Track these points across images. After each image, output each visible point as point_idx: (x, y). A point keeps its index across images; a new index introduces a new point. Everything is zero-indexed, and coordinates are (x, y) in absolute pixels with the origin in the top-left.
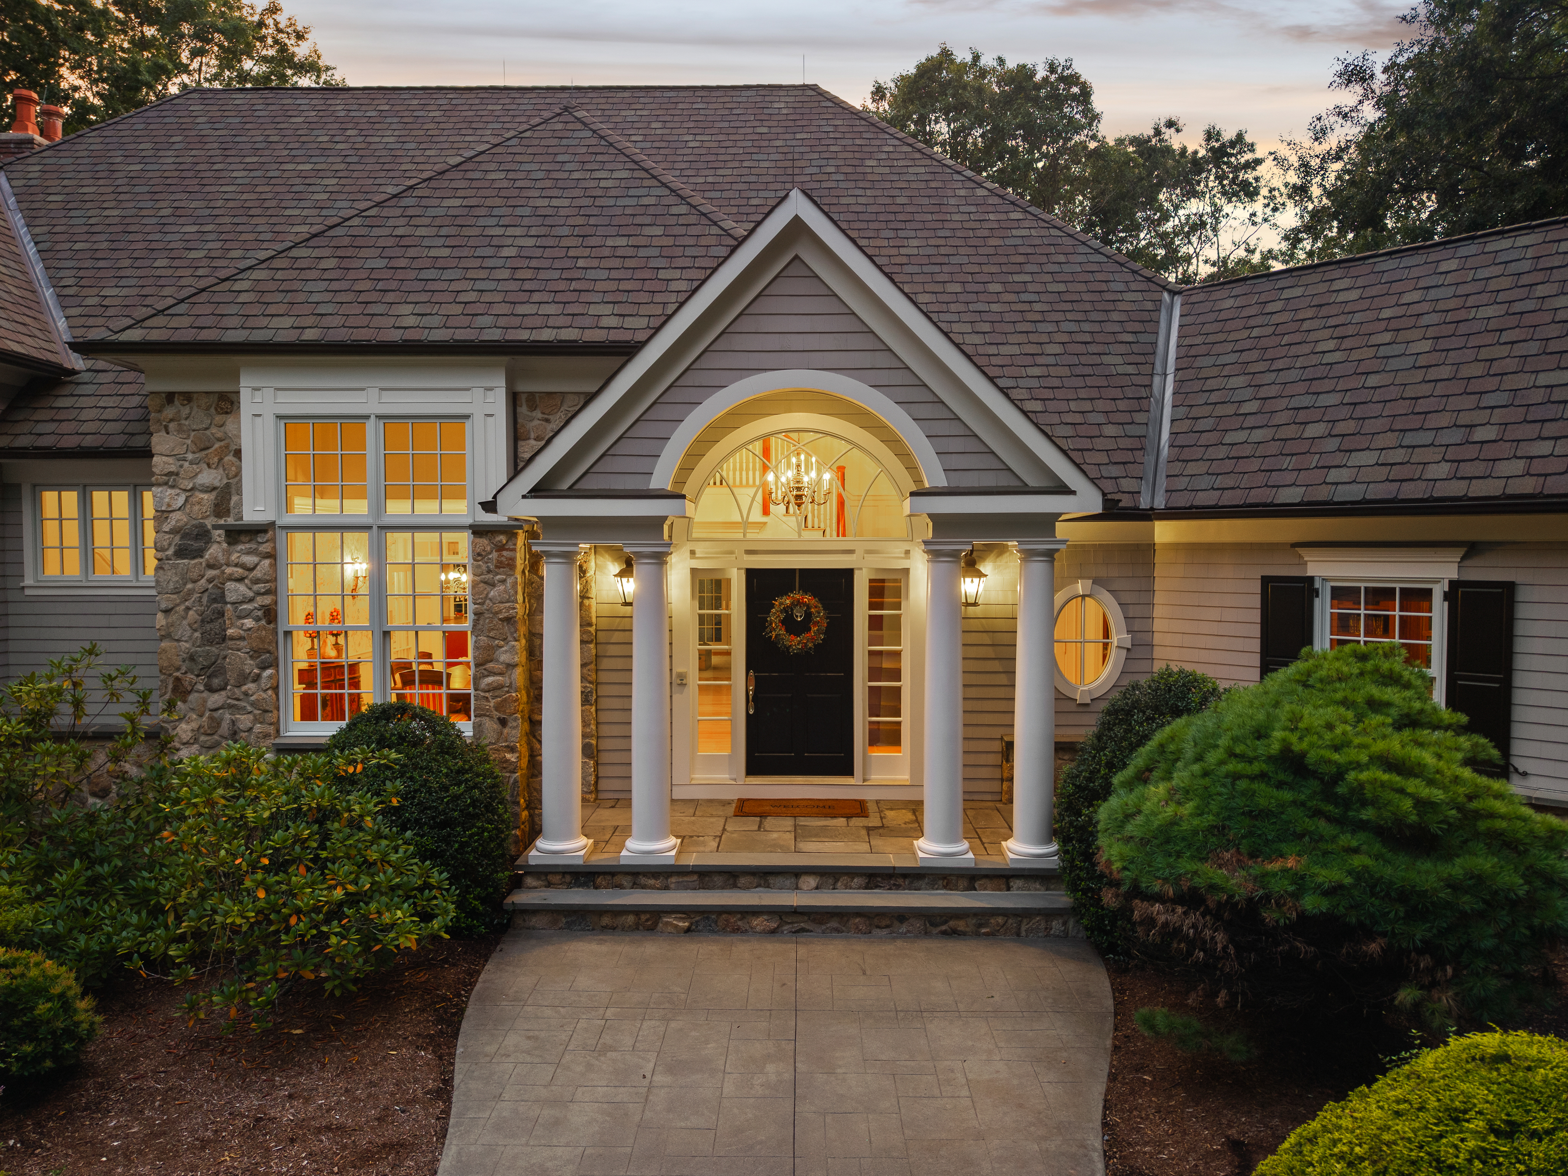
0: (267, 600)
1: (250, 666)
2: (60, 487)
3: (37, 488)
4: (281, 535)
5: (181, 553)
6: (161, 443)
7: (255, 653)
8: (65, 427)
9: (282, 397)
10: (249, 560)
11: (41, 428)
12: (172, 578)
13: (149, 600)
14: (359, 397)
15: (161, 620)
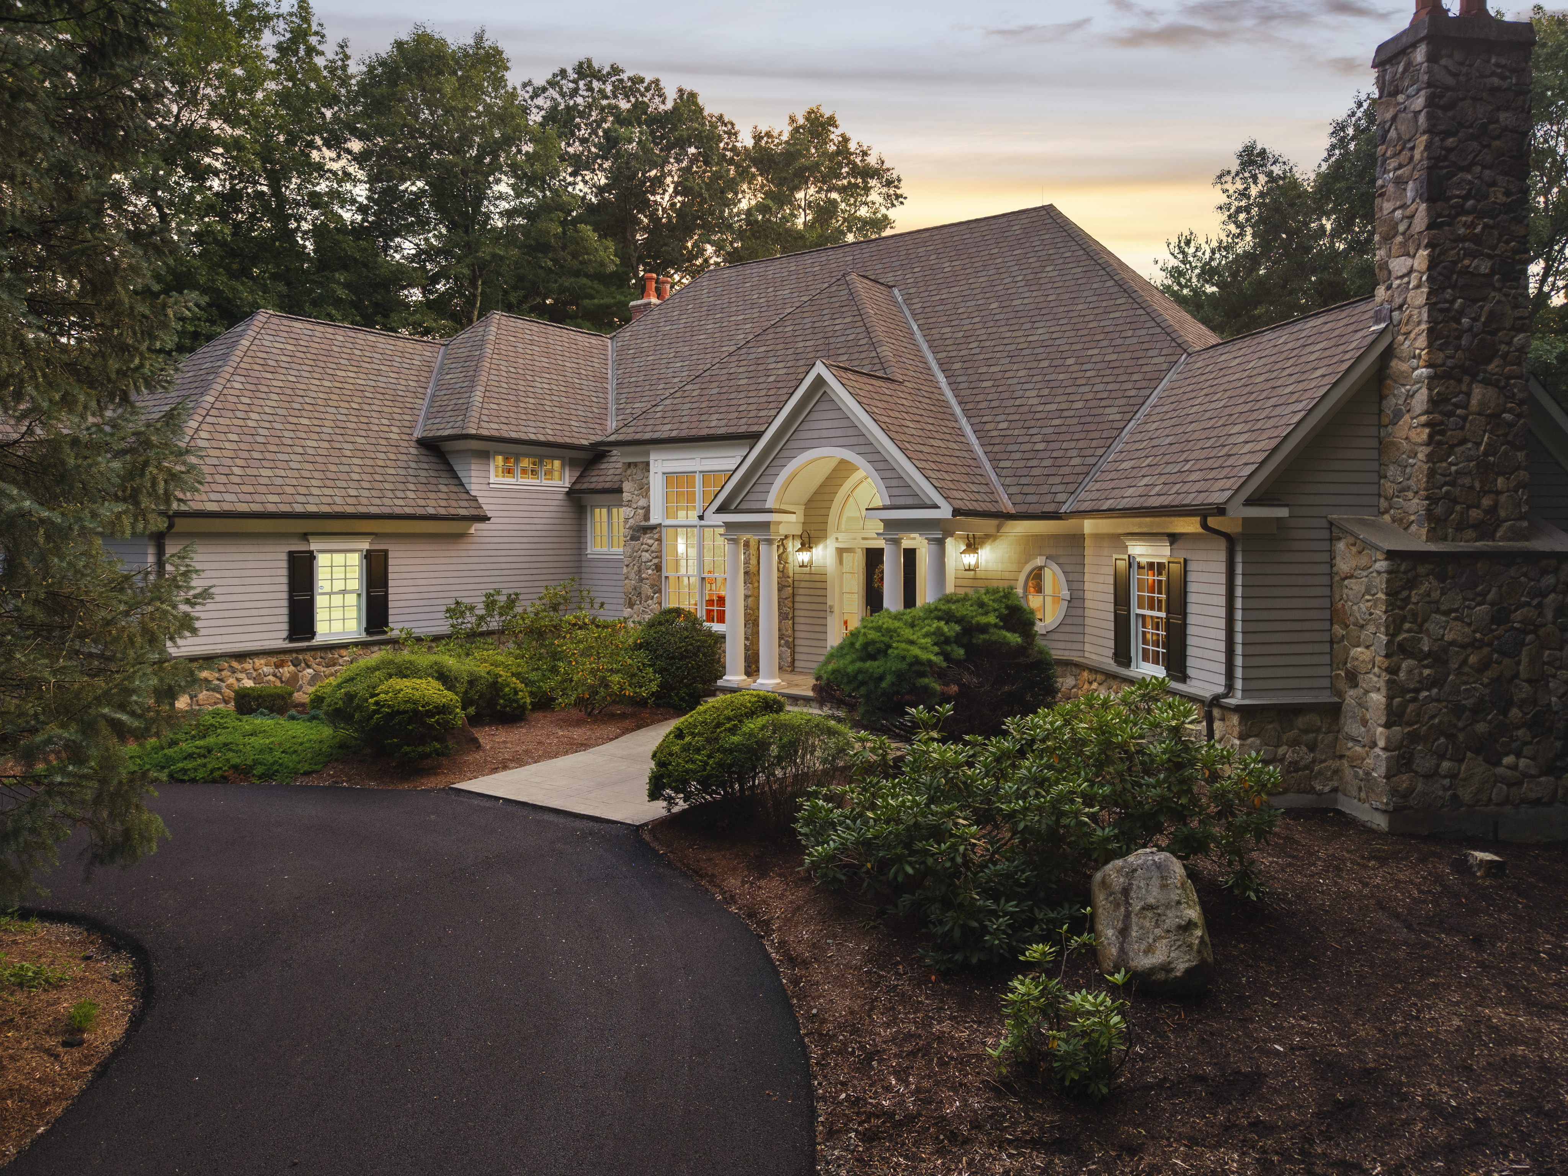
0: (656, 561)
1: (650, 592)
2: (601, 506)
3: (593, 507)
4: (664, 530)
5: (633, 538)
6: (627, 486)
7: (652, 586)
8: (601, 479)
9: (666, 464)
10: (650, 542)
11: (594, 479)
12: (629, 550)
13: (621, 561)
14: (692, 462)
15: (625, 570)
